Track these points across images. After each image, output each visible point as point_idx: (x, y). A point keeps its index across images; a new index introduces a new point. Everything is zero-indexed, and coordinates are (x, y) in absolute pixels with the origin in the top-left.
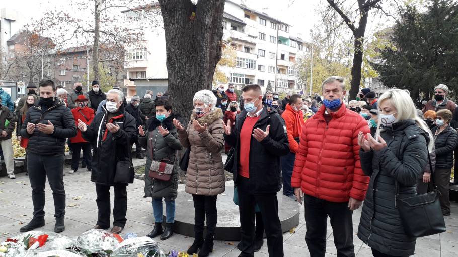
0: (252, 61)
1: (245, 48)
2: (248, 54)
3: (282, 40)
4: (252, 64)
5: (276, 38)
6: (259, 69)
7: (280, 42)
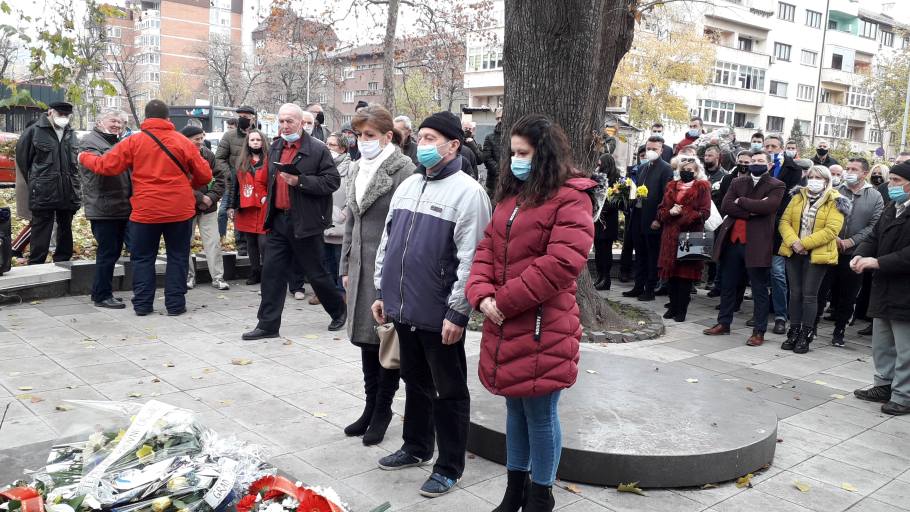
0: (756, 71)
1: (741, 39)
2: (746, 54)
3: (837, 21)
4: (755, 78)
5: (824, 17)
6: (773, 91)
7: (833, 24)
